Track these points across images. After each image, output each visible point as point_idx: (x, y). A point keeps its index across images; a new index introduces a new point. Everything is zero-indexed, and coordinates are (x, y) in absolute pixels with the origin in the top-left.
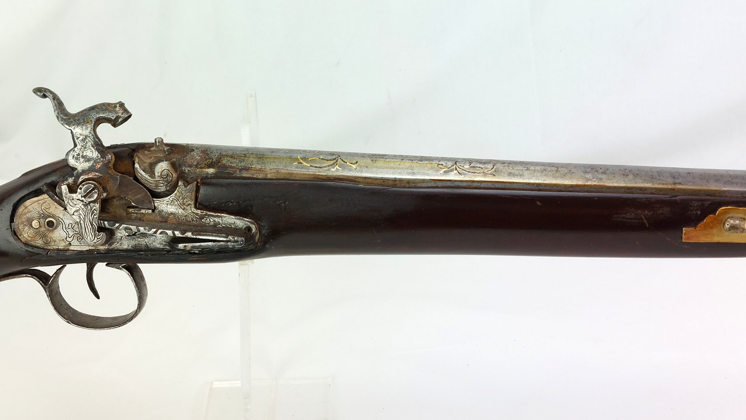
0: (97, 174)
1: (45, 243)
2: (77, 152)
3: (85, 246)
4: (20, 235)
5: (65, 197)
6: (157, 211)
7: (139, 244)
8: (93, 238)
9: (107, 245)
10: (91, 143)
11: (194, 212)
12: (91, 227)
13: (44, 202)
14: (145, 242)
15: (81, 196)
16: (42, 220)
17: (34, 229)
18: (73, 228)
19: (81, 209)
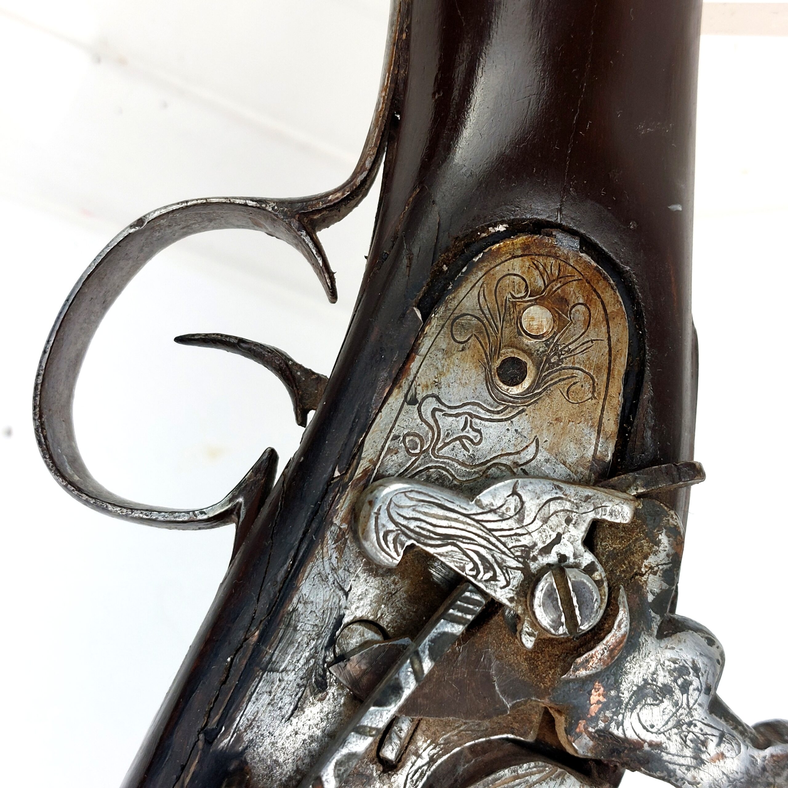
1: (458, 318)
3: (379, 448)
5: (588, 498)
6: (375, 774)
7: (292, 643)
8: (395, 517)
9: (344, 526)
12: (440, 531)
13: (594, 391)
14: (290, 670)
15: (567, 555)
16: (541, 350)
17: (522, 307)
18: (461, 442)
19: (518, 531)
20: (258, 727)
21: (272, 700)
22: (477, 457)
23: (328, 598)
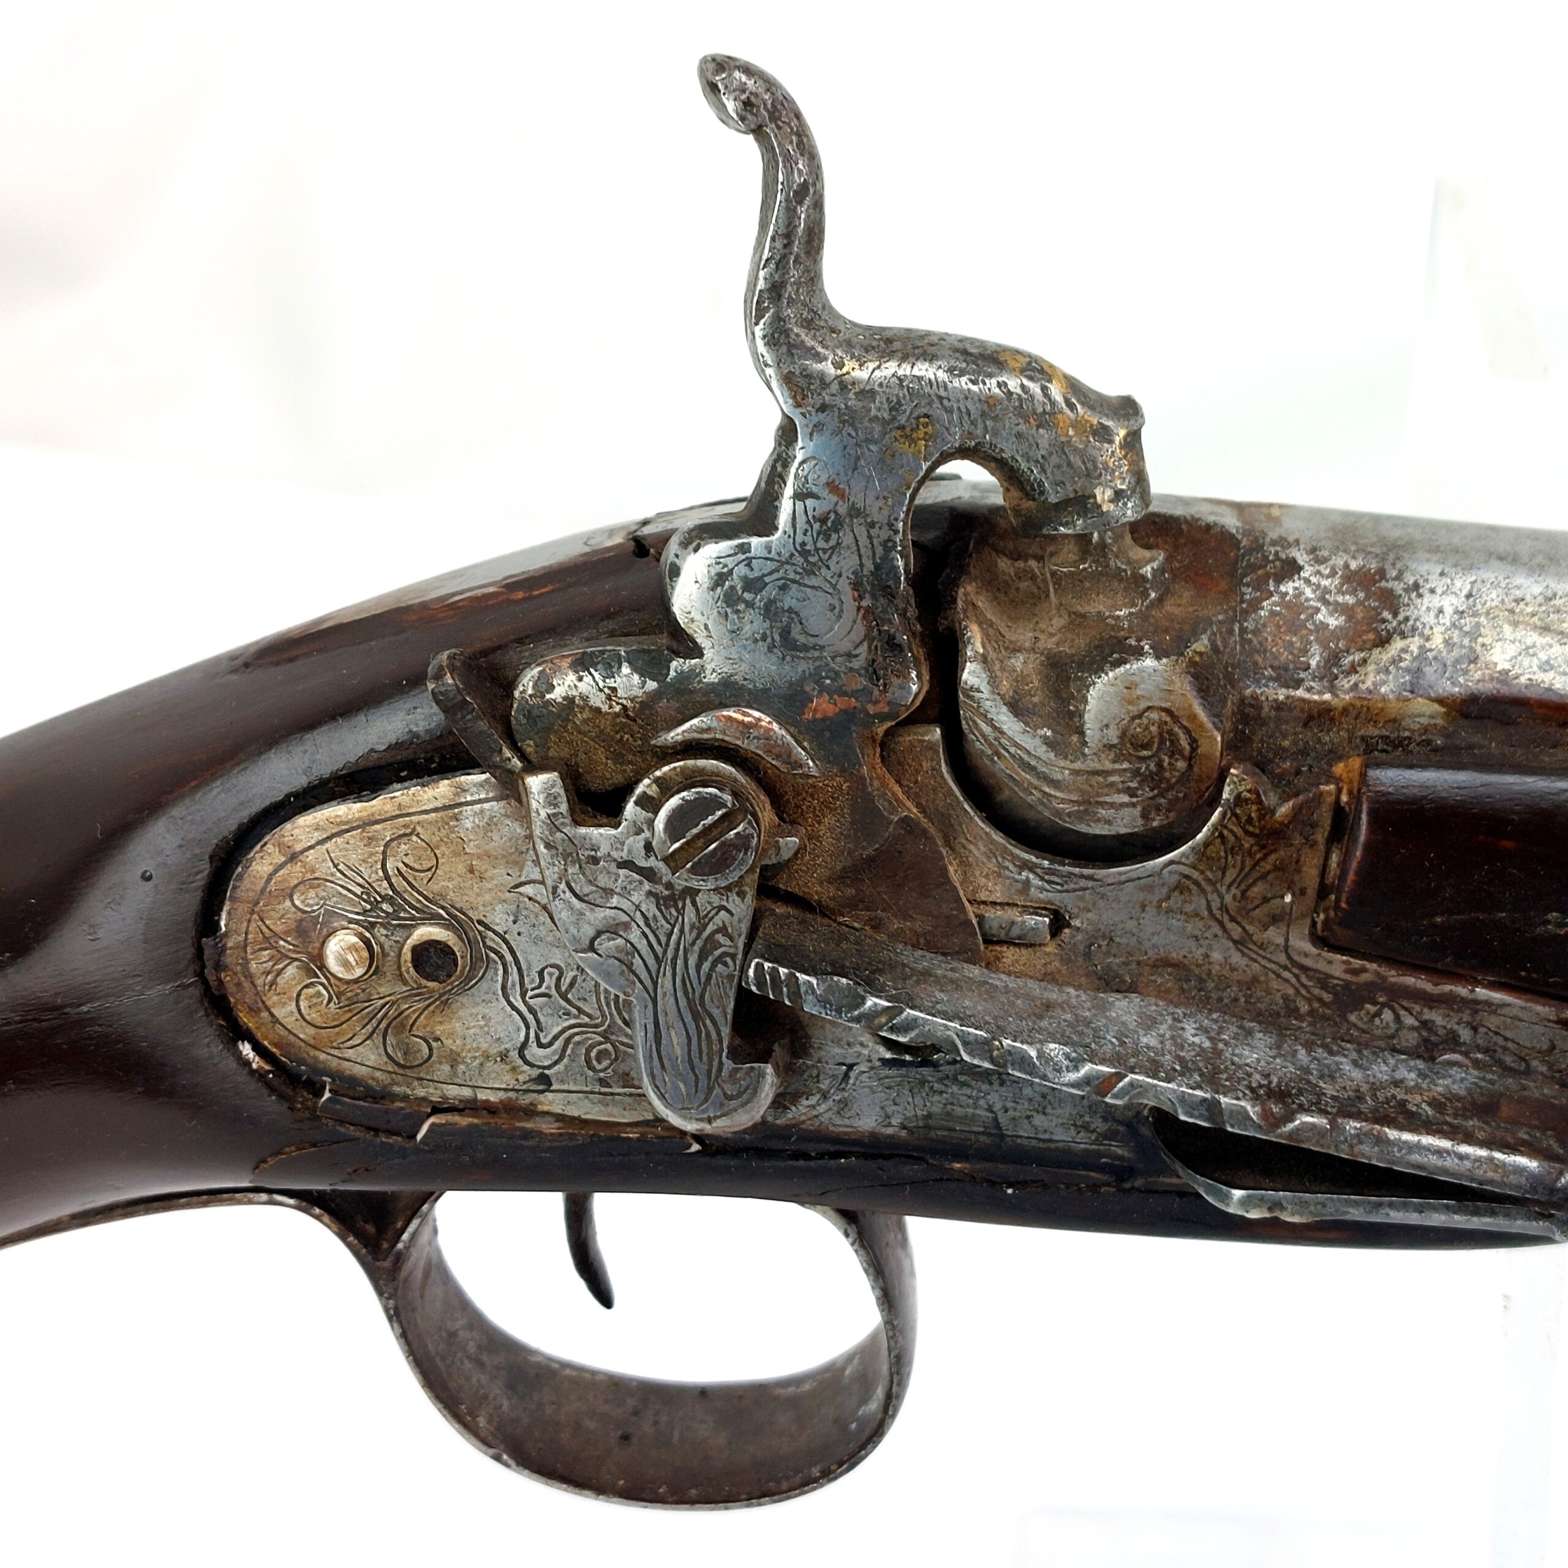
1: (398, 1064)
3: (628, 1099)
4: (254, 1011)
5: (548, 846)
6: (1079, 937)
7: (948, 1114)
8: (701, 1094)
11: (1308, 962)
12: (692, 1029)
13: (405, 835)
14: (988, 1103)
15: (642, 844)
16: (384, 932)
17: (338, 983)
18: (567, 991)
19: (641, 923)
20: (1081, 1116)
21: (1038, 1112)
23: (867, 1090)
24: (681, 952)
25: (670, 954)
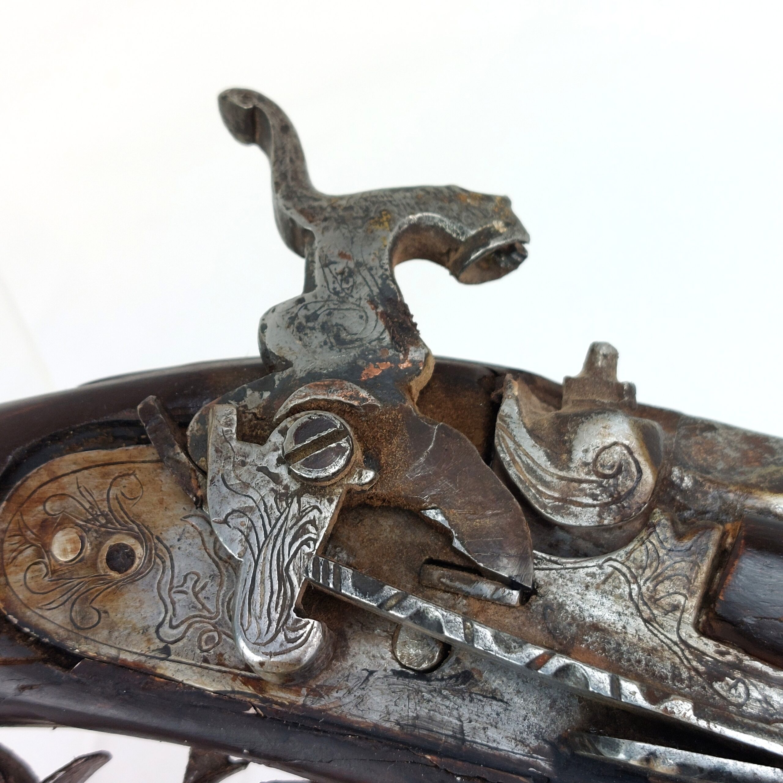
0: (364, 394)
1: (75, 625)
2: (309, 307)
3: (219, 674)
5: (217, 451)
6: (541, 602)
7: (430, 718)
9: (304, 691)
10: (371, 291)
11: (691, 642)
12: (276, 587)
13: (128, 474)
14: (458, 713)
15: (277, 457)
16: (95, 535)
17: (56, 564)
18: (199, 592)
19: (262, 510)
20: (521, 733)
21: (492, 725)
22: (212, 573)
23: (379, 691)
24: (282, 532)
25: (275, 531)
